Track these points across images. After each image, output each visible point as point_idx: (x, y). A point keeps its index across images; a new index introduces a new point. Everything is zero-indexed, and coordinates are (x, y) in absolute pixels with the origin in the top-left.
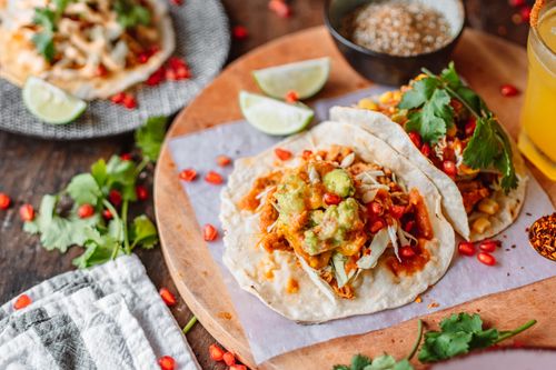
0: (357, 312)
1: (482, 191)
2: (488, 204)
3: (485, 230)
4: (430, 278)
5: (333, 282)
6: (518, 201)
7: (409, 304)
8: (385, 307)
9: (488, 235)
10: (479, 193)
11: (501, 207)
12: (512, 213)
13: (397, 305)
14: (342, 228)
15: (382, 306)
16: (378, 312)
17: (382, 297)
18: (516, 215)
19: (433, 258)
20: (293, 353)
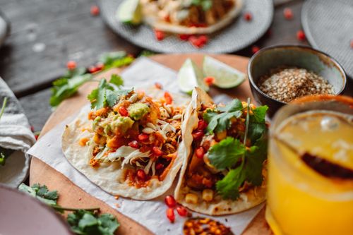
0: (86, 175)
1: (205, 179)
2: (208, 192)
3: (190, 202)
4: (135, 195)
5: (95, 155)
6: (230, 209)
7: (111, 194)
8: (99, 185)
9: (190, 207)
10: (202, 179)
11: (214, 201)
12: (216, 209)
13: (105, 189)
14: (109, 126)
15: (98, 182)
16: (93, 184)
17: (103, 180)
18: (218, 213)
19: (148, 188)
20: (45, 164)
